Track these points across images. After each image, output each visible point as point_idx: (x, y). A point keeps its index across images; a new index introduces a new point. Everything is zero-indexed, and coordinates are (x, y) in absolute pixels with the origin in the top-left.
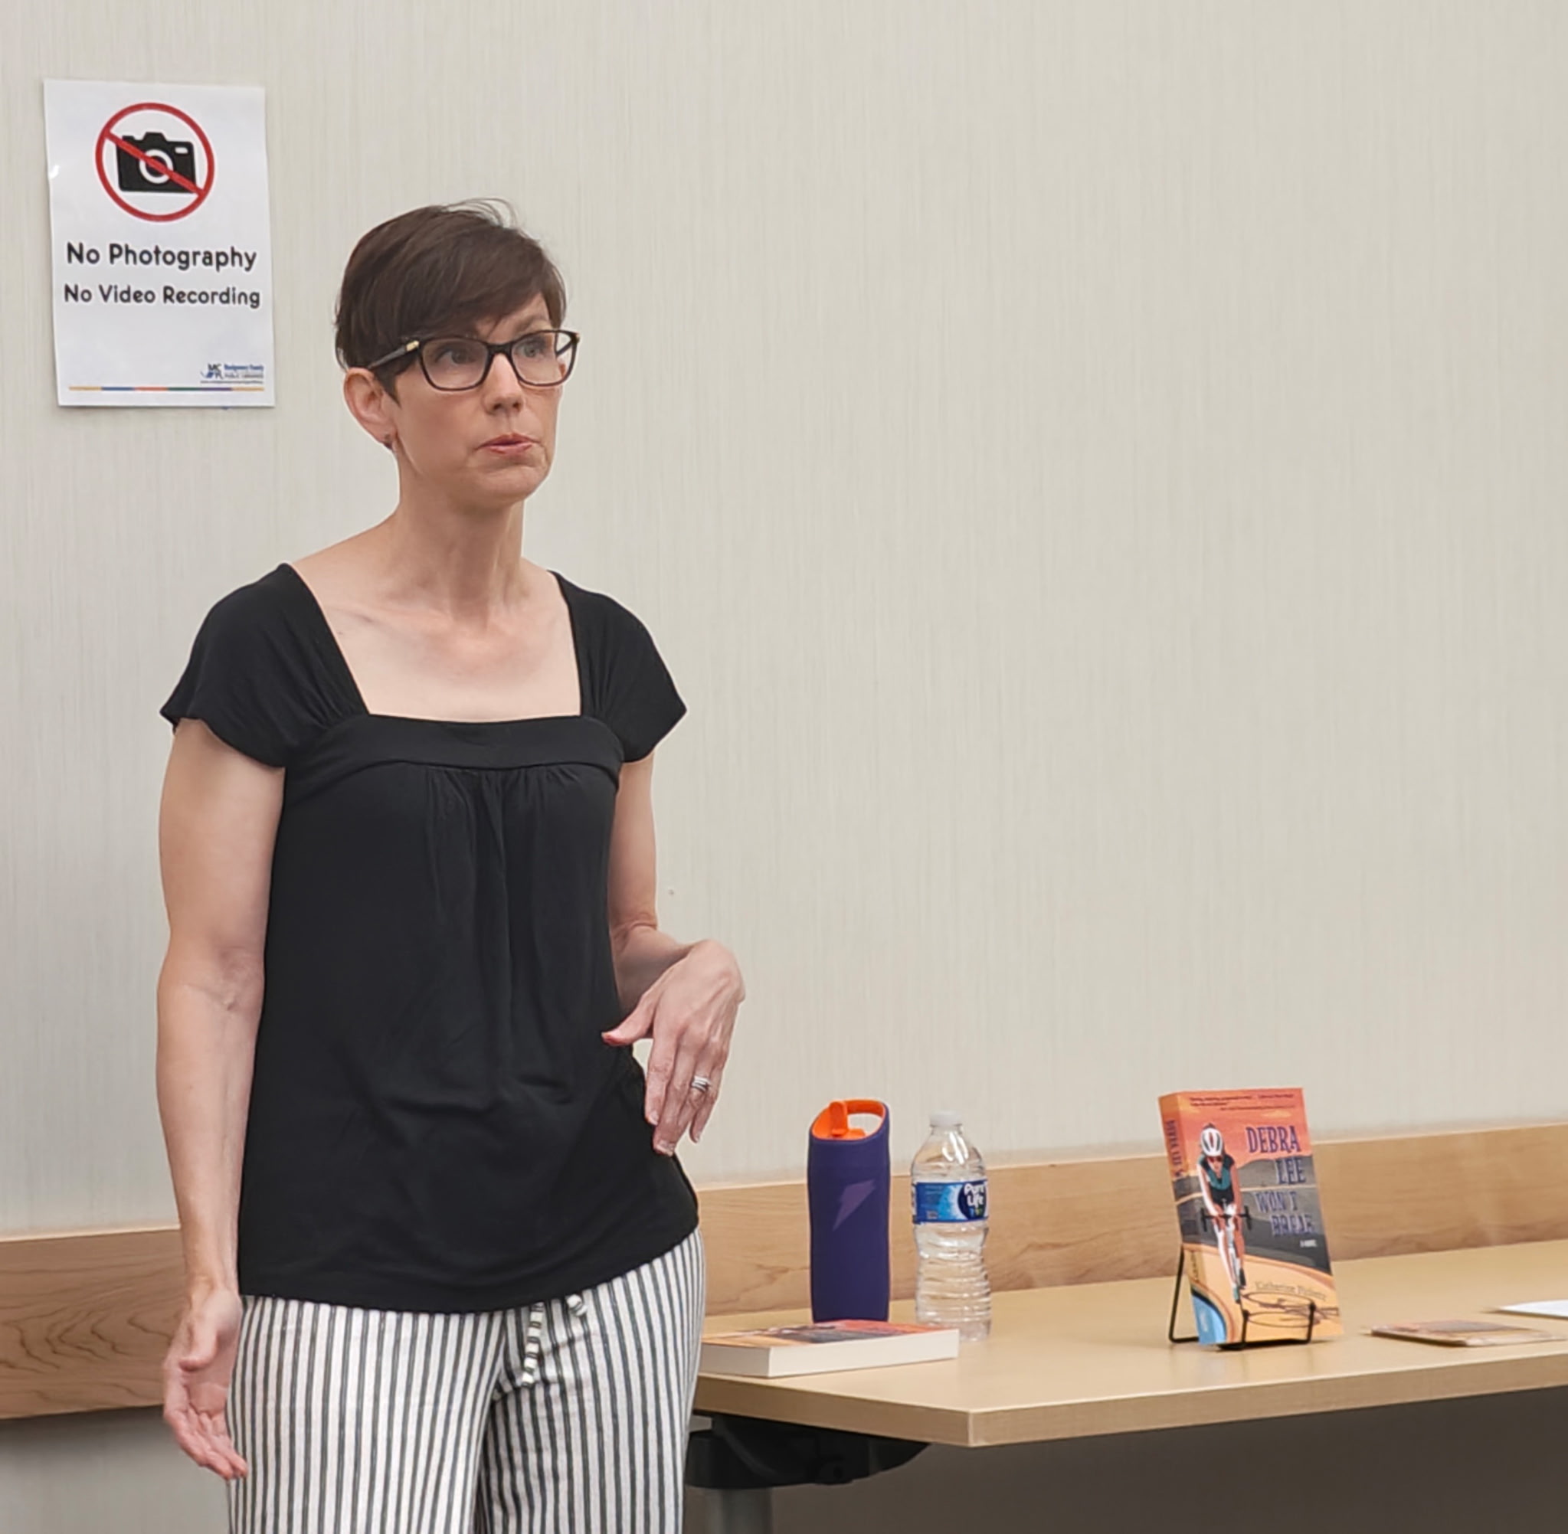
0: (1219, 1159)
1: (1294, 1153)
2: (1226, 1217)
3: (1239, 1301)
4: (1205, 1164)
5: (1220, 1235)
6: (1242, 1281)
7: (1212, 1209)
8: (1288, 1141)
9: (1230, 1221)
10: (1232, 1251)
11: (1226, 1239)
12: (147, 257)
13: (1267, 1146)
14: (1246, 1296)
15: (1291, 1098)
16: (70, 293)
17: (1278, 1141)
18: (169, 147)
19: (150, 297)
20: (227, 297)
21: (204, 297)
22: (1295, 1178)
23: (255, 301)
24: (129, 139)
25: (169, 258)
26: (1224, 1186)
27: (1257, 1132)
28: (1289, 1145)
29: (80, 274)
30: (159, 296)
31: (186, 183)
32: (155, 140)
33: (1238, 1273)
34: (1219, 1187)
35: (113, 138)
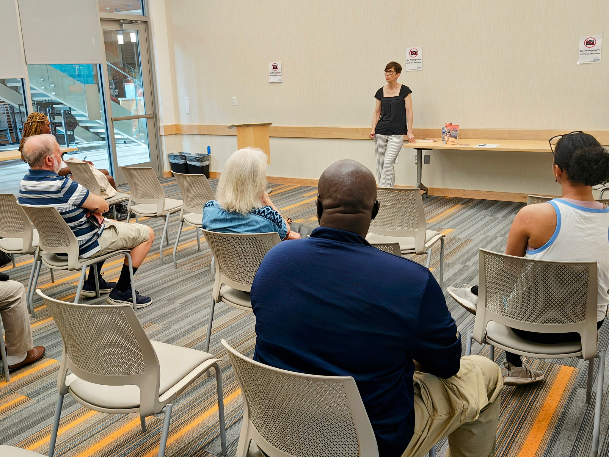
12: (412, 60)
15: (458, 126)
16: (407, 63)
20: (419, 62)
21: (417, 63)
23: (421, 62)
29: (408, 62)
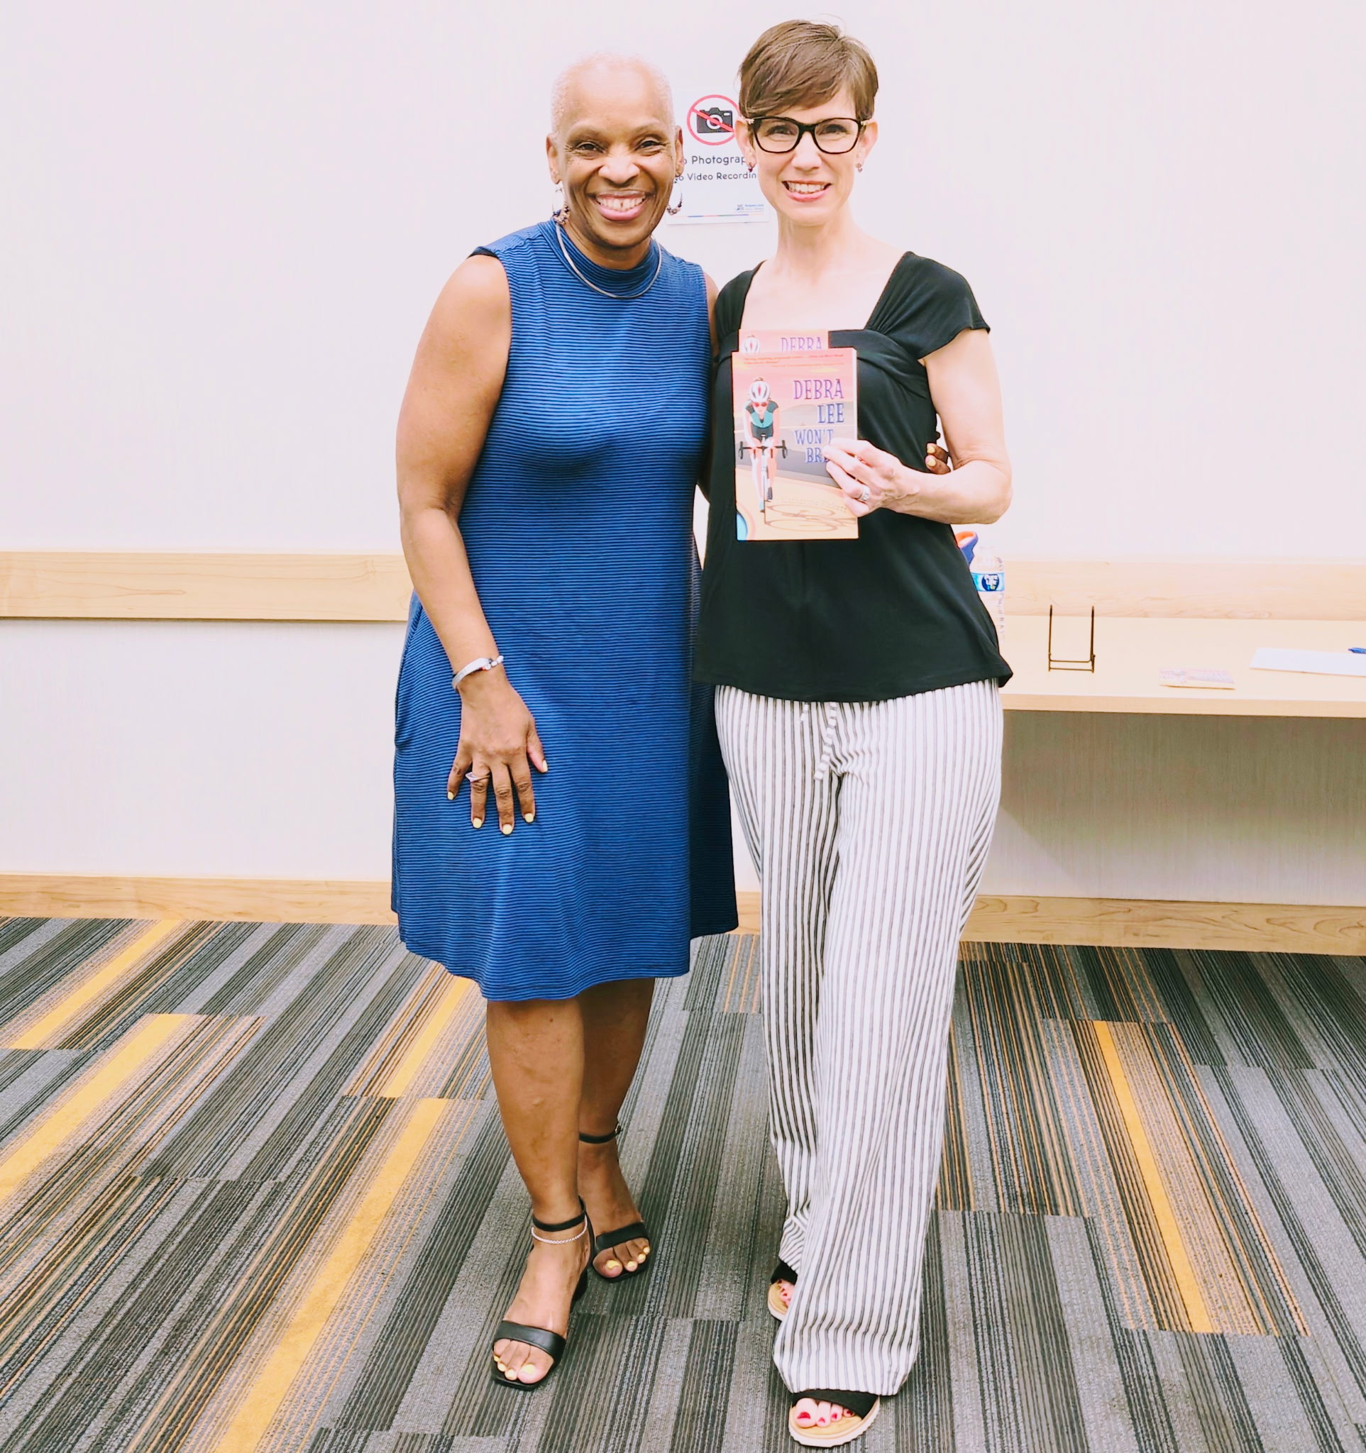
0: (764, 405)
1: (838, 400)
2: (763, 448)
3: (763, 511)
4: (751, 409)
5: (755, 462)
6: (770, 496)
7: (751, 442)
8: (833, 391)
9: (767, 452)
10: (764, 473)
11: (759, 465)
12: (708, 161)
13: (811, 395)
14: (771, 508)
17: (823, 390)
18: (721, 113)
19: (711, 177)
22: (833, 419)
24: (703, 111)
25: (719, 160)
26: (766, 424)
27: (804, 384)
28: (833, 393)
30: (715, 177)
31: (729, 129)
32: (715, 111)
33: (767, 491)
34: (760, 425)
35: (696, 111)
